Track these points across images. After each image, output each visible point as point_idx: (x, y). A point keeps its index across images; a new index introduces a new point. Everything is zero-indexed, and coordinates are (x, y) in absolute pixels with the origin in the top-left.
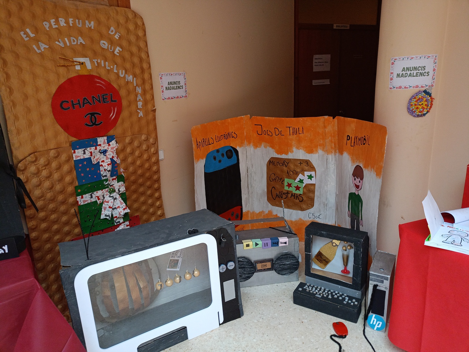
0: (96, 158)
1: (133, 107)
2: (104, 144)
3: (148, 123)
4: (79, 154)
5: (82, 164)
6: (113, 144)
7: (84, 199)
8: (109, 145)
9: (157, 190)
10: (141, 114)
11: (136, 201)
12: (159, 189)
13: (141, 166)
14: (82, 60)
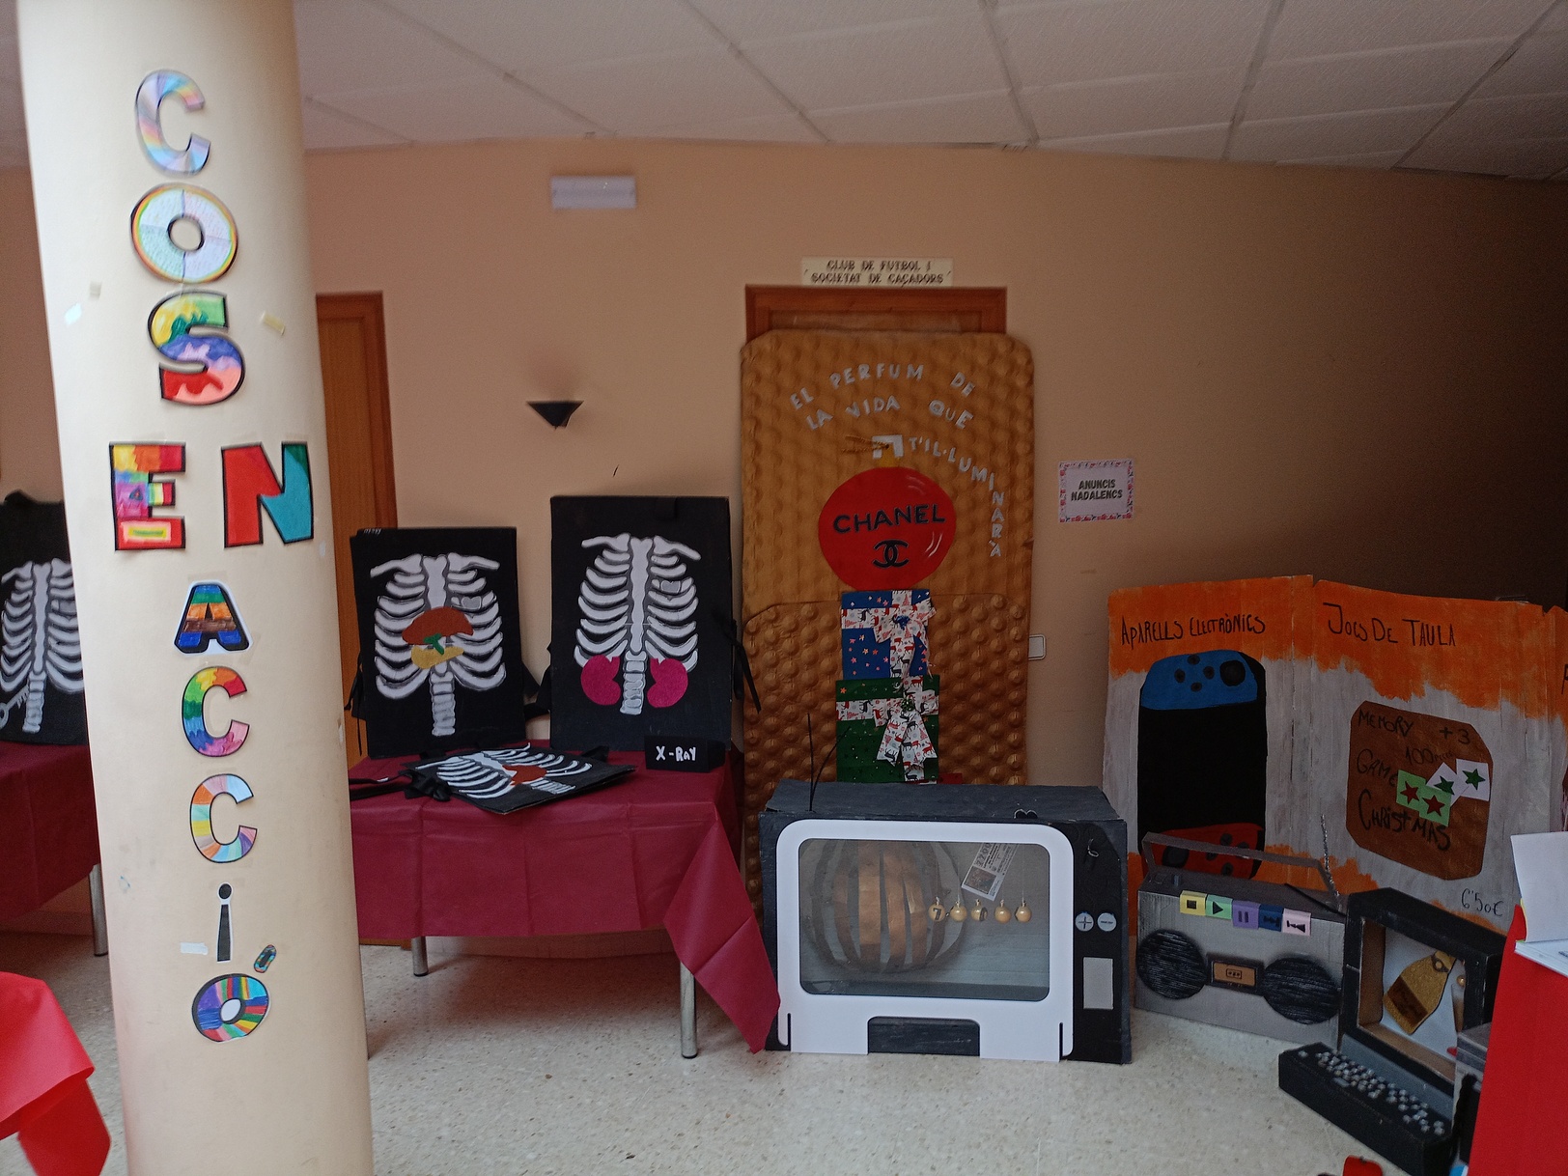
0: (883, 631)
1: (980, 536)
2: (904, 604)
3: (1010, 571)
4: (853, 619)
5: (857, 638)
6: (922, 608)
7: (850, 710)
8: (915, 609)
9: (1016, 726)
10: (997, 551)
11: (960, 739)
12: (1019, 725)
13: (983, 664)
14: (886, 440)
